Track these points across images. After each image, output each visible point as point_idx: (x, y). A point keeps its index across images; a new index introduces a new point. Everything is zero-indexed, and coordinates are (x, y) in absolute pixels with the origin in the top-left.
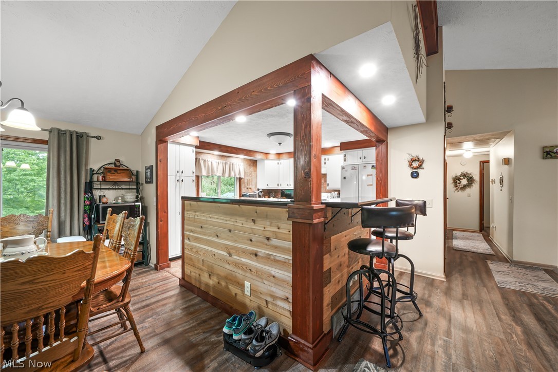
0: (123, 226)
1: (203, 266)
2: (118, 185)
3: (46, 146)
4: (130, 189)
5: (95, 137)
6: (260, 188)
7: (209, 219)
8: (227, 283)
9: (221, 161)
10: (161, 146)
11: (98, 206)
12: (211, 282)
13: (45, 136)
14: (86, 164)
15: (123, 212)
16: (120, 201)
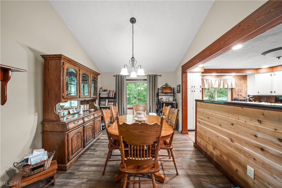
0: (169, 112)
1: (209, 141)
2: (167, 94)
3: (146, 81)
4: (171, 96)
5: (159, 76)
6: (250, 95)
7: (214, 114)
8: (228, 158)
9: (218, 79)
10: (184, 75)
11: (160, 102)
12: (215, 153)
13: (146, 78)
14: (157, 86)
15: (170, 106)
16: (167, 101)
